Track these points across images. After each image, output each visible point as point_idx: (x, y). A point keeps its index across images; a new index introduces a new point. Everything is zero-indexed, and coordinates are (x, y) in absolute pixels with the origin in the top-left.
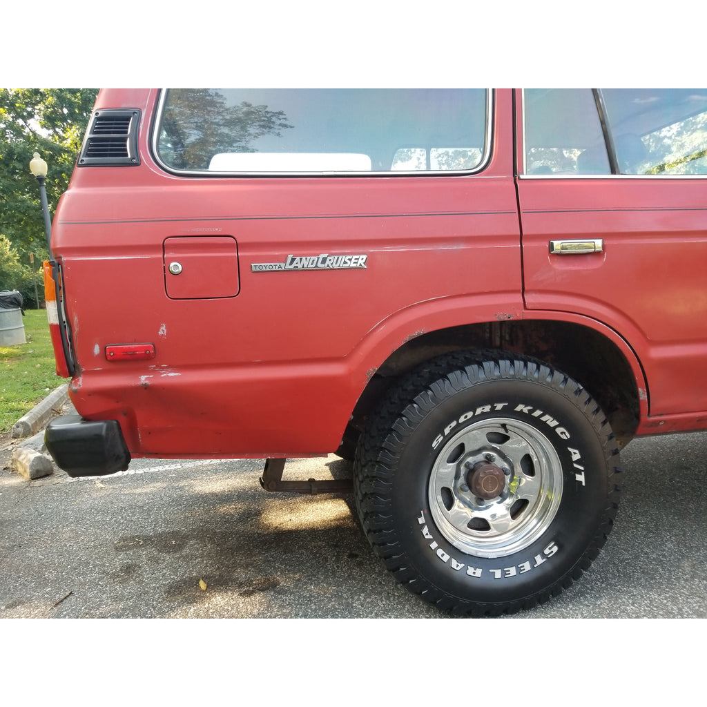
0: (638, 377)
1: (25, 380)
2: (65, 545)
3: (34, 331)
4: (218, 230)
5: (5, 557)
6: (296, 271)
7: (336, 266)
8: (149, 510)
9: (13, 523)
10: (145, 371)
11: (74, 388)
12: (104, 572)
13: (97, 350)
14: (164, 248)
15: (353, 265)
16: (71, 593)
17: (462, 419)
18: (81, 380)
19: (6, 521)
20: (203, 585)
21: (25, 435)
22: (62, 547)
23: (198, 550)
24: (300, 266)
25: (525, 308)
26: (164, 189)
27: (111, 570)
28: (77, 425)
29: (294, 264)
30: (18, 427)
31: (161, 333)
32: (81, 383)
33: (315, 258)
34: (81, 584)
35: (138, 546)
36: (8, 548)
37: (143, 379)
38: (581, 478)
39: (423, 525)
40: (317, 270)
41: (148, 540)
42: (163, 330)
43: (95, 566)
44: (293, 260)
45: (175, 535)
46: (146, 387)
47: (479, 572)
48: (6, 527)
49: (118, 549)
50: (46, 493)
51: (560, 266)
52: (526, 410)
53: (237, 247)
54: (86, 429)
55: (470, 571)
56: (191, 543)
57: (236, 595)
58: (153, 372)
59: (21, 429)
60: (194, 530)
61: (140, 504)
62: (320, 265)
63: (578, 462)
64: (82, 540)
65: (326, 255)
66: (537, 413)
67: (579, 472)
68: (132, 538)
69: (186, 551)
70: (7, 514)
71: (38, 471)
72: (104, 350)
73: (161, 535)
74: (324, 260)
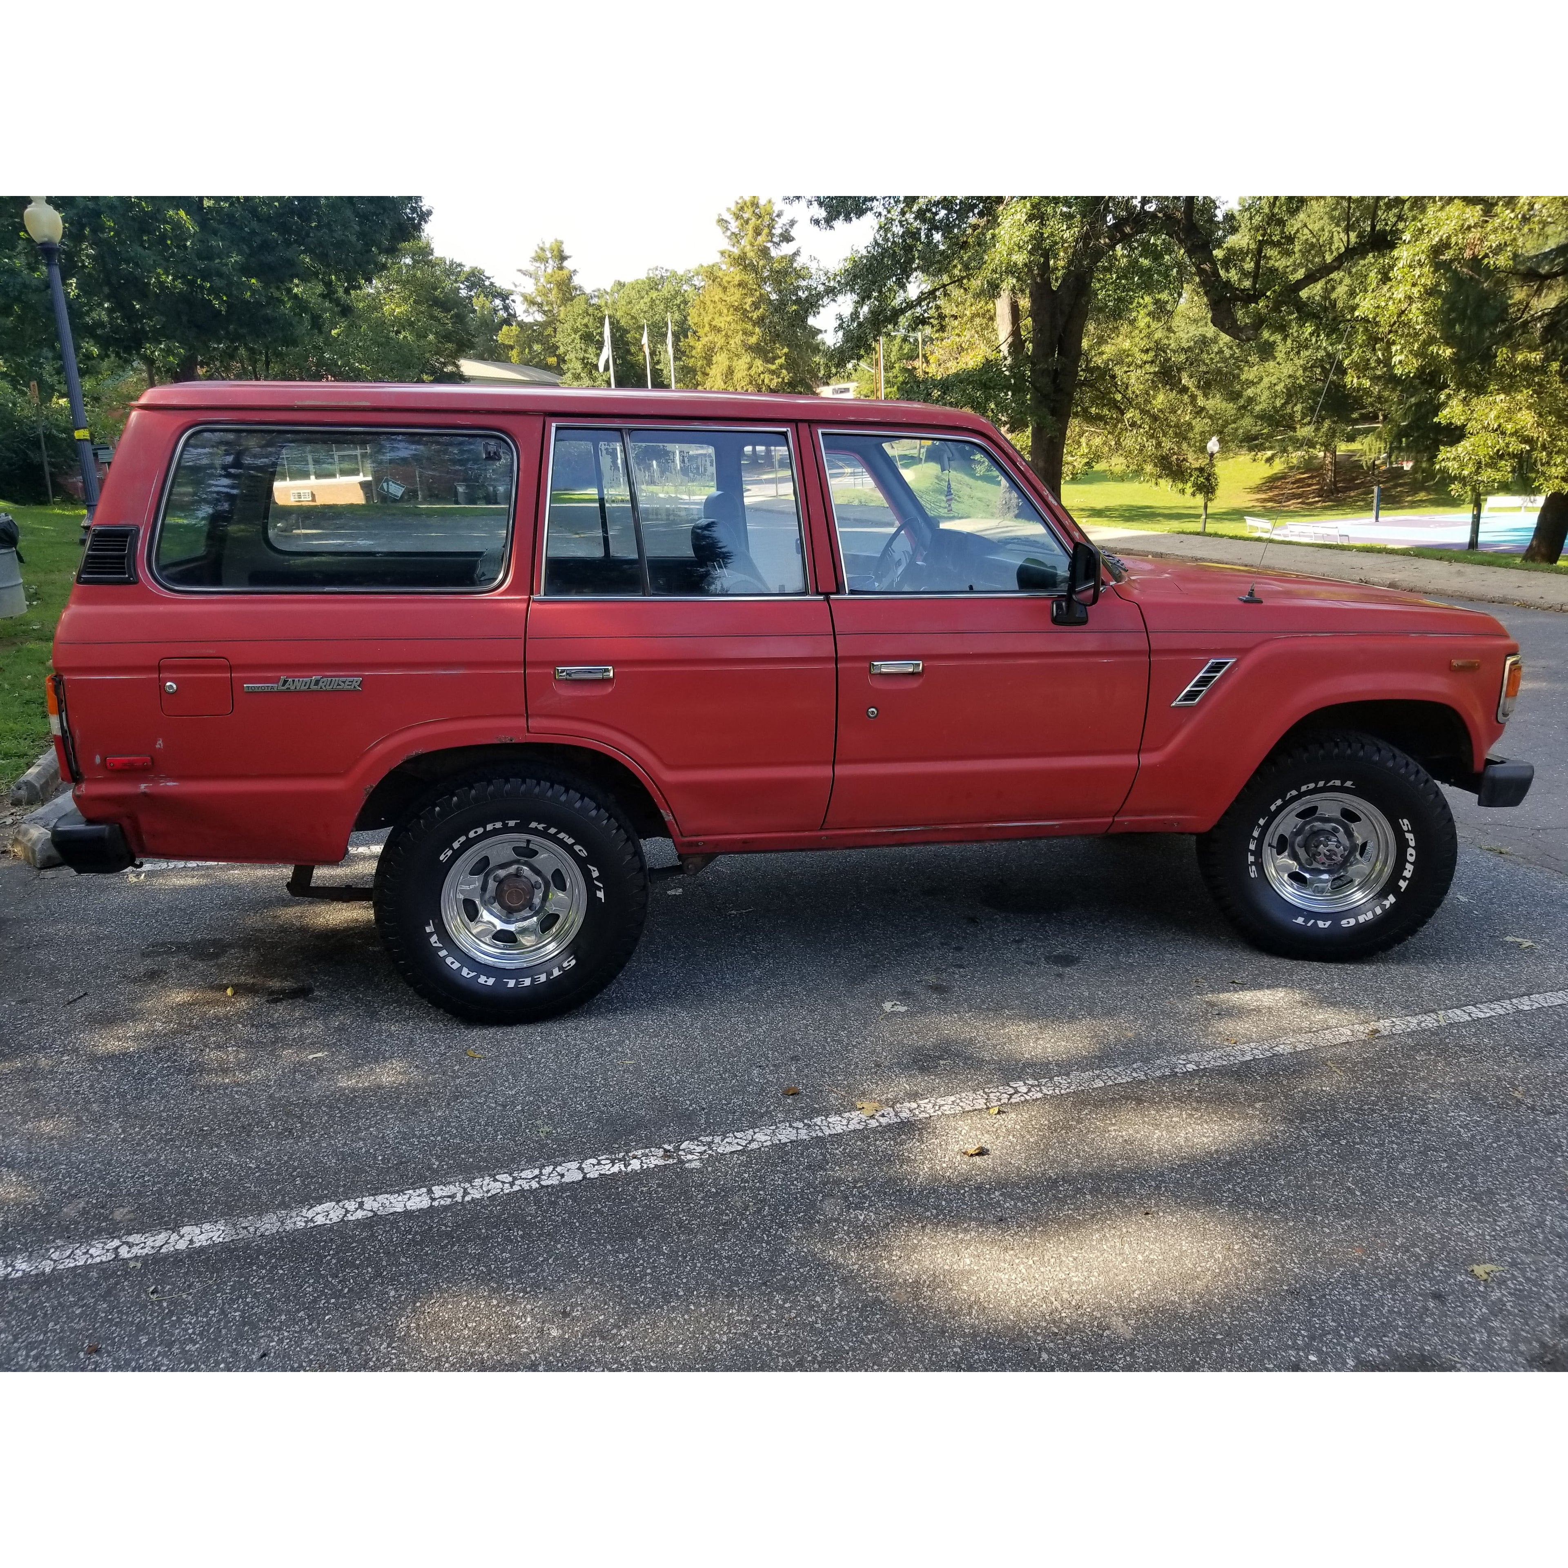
0: (658, 798)
1: (28, 694)
2: (83, 949)
3: (42, 577)
4: (211, 652)
5: (12, 957)
6: (288, 691)
7: (329, 688)
8: (192, 914)
9: (17, 922)
10: (145, 780)
11: (78, 793)
12: (125, 976)
13: (98, 760)
14: (159, 669)
15: (347, 687)
16: (85, 994)
17: (472, 834)
18: (83, 787)
19: (9, 920)
20: (229, 992)
21: (31, 802)
22: (79, 950)
23: (237, 958)
24: (292, 688)
25: (528, 731)
26: (162, 608)
27: (132, 974)
28: (81, 827)
29: (287, 686)
30: (19, 789)
31: (158, 746)
32: (83, 788)
33: (308, 679)
34: (98, 985)
35: (169, 952)
36: (15, 949)
37: (143, 787)
38: (600, 894)
39: (431, 934)
40: (309, 692)
41: (181, 947)
42: (160, 744)
43: (115, 971)
44: (285, 682)
45: (215, 943)
46: (145, 794)
47: (491, 981)
48: (11, 925)
49: (144, 955)
50: (61, 887)
51: (566, 692)
52: (541, 827)
53: (231, 668)
54: (90, 831)
55: (482, 979)
56: (233, 951)
57: (263, 1000)
58: (152, 780)
59: (23, 793)
60: (240, 938)
61: (183, 906)
62: (313, 687)
63: (597, 879)
64: (104, 944)
65: (319, 677)
66: (553, 831)
67: (599, 889)
68: (163, 944)
69: (223, 960)
70: (9, 912)
71: (49, 858)
72: (104, 760)
73: (199, 942)
74: (317, 682)
